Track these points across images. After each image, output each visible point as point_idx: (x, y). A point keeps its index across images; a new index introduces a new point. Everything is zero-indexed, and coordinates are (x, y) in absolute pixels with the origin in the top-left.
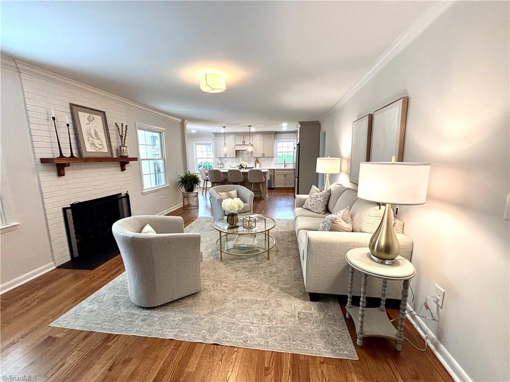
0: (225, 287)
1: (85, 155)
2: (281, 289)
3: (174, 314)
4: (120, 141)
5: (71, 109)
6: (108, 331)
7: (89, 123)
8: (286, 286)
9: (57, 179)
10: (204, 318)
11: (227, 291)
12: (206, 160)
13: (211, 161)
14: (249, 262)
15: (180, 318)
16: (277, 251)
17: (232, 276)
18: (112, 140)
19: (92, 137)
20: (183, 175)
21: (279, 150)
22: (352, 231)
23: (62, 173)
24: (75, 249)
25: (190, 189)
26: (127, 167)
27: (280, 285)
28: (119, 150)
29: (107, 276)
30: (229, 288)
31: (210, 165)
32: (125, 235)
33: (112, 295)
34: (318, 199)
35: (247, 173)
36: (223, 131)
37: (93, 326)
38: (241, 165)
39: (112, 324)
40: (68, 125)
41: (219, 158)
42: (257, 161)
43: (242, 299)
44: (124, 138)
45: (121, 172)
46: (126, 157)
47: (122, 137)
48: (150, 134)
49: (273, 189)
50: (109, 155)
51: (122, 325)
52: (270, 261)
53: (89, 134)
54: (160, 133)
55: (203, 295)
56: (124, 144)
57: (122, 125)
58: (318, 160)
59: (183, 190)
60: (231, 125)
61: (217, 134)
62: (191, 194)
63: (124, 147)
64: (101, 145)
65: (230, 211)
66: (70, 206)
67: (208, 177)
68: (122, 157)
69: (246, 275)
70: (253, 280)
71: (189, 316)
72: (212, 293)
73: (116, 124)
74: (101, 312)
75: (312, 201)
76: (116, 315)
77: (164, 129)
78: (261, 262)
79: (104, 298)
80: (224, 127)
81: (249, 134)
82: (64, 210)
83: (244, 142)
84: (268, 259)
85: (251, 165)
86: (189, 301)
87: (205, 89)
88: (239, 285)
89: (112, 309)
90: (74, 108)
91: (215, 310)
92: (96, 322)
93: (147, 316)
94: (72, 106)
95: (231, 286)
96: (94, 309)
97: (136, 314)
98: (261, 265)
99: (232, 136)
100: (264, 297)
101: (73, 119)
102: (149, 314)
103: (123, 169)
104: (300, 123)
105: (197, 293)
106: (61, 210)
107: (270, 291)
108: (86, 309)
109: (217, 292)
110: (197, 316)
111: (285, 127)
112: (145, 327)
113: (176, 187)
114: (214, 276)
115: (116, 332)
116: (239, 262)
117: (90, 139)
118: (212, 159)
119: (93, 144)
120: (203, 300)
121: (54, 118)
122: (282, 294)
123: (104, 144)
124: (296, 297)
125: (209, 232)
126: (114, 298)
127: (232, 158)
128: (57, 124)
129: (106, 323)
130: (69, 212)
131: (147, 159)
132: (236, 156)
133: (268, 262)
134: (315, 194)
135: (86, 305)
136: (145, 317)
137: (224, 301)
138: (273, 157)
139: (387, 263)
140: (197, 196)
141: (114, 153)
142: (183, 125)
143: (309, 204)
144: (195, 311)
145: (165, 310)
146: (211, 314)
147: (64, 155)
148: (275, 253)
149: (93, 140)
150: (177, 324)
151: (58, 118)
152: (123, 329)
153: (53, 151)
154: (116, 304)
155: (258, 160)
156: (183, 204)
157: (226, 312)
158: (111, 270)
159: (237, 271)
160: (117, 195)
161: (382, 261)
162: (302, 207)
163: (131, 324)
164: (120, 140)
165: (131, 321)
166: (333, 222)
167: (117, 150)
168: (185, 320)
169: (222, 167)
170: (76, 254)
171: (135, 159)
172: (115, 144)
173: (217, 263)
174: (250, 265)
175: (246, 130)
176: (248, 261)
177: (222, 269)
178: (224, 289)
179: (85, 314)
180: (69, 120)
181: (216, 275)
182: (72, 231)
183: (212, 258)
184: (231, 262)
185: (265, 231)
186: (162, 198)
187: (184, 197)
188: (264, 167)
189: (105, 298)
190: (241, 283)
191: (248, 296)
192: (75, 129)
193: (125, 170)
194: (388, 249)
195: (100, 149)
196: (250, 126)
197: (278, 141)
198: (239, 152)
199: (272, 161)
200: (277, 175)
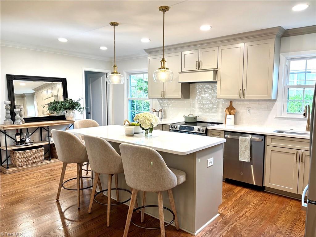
42: (230, 109)
61: (151, 52)
83: (198, 64)
85: (219, 116)
138: (272, 101)
196: (164, 9)
197: (291, 55)
198: (195, 88)
199: (271, 110)
200: (273, 154)
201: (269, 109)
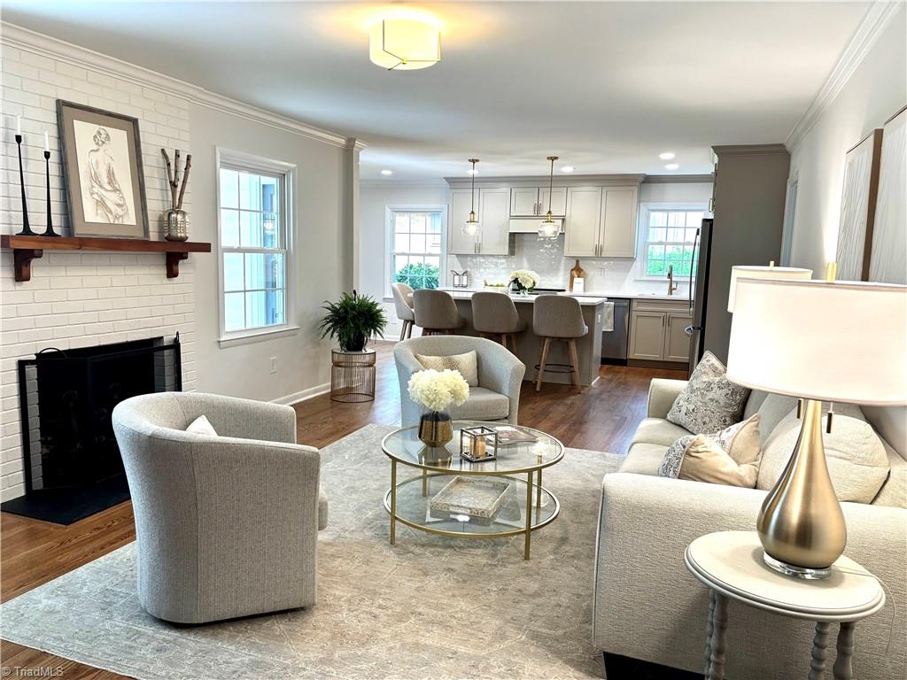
0: (380, 607)
1: (79, 231)
2: (535, 636)
3: (233, 647)
4: (170, 199)
5: (59, 114)
6: (79, 659)
7: (97, 150)
8: (550, 632)
9: (13, 288)
10: (304, 669)
11: (383, 618)
12: (420, 259)
13: (434, 262)
14: (469, 560)
15: (246, 659)
16: (564, 540)
17: (408, 586)
18: (149, 194)
19: (101, 186)
20: (336, 299)
21: (656, 235)
22: (755, 488)
23: (24, 273)
24: (37, 470)
25: (355, 343)
26: (183, 268)
27: (536, 626)
28: (166, 222)
29: (97, 544)
30: (390, 612)
31: (434, 275)
32: (136, 429)
33: (101, 585)
34: (710, 395)
35: (529, 305)
36: (471, 172)
37: (48, 642)
38: (516, 281)
39: (89, 646)
40: (47, 155)
41: (458, 255)
42: (578, 271)
43: (417, 644)
44: (179, 189)
45: (166, 280)
46: (182, 240)
47: (174, 185)
48: (255, 177)
49: (623, 363)
50: (139, 235)
51: (110, 652)
52: (530, 564)
53: (95, 179)
54: (282, 177)
55: (317, 617)
56: (179, 207)
57: (177, 156)
58: (733, 271)
59: (335, 343)
60: (494, 154)
61: (454, 182)
62: (358, 359)
63: (177, 213)
64: (119, 205)
65: (427, 404)
66: (34, 357)
67: (413, 310)
68: (171, 240)
69: (450, 589)
70: (463, 604)
71: (268, 659)
72: (343, 616)
73: (163, 151)
74: (71, 618)
75: (694, 399)
76: (101, 630)
77: (294, 165)
78: (504, 563)
79: (82, 588)
80: (474, 161)
81: (552, 182)
82: (22, 365)
83: (538, 207)
84: (527, 557)
85: (556, 281)
86: (279, 626)
87: (380, 59)
88: (421, 610)
89: (96, 615)
90: (65, 111)
91: (336, 655)
92: (55, 635)
93: (168, 642)
94: (61, 105)
95: (398, 609)
96: (58, 608)
97: (144, 634)
98: (499, 571)
99: (504, 189)
100: (476, 647)
101: (61, 138)
102: (175, 640)
103: (172, 273)
104: (716, 149)
105: (302, 609)
106: (15, 366)
107: (503, 637)
108: (40, 606)
109: (357, 616)
110: (289, 662)
111: (669, 161)
112: (159, 664)
113: (316, 333)
114: (361, 578)
115: (94, 662)
116: (440, 554)
117: (95, 190)
118: (438, 258)
119: (101, 203)
120: (315, 628)
121: (19, 139)
122: (532, 649)
123: (128, 204)
124: (570, 662)
125: (381, 469)
126: (105, 592)
127: (498, 256)
128: (26, 152)
129: (77, 642)
130: (32, 371)
131: (239, 250)
132: (512, 252)
133: (523, 564)
134: (705, 379)
135: (41, 597)
136: (165, 644)
137: (366, 640)
138: (632, 259)
139: (808, 577)
140: (371, 365)
141: (151, 229)
142: (348, 154)
143: (684, 410)
144: (285, 650)
145: (215, 636)
146: (323, 664)
147: (33, 229)
148: (550, 546)
149: (102, 191)
150: (234, 672)
151: (28, 140)
152: (111, 659)
153: (10, 217)
154: (107, 607)
155: (582, 265)
156: (333, 386)
157: (364, 667)
158: (110, 529)
159: (426, 574)
160: (150, 342)
161: (796, 570)
162: (664, 417)
163: (130, 653)
164: (170, 193)
165: (130, 647)
166: (688, 454)
167: (161, 220)
168: (255, 666)
169: (465, 283)
170: (38, 483)
171: (205, 248)
172: (156, 204)
173: (379, 547)
174: (467, 565)
175: (543, 169)
176: (465, 554)
177: (389, 564)
178: (377, 611)
179: (37, 615)
180: (50, 144)
181: (365, 577)
182: (35, 421)
183: (368, 533)
184: (418, 550)
185: (530, 472)
186: (273, 362)
187: (336, 364)
188: (595, 289)
189: (85, 590)
190: (429, 606)
191: (433, 638)
192: (63, 163)
193: (176, 275)
194: (806, 534)
195: (116, 217)
196: (553, 159)
197: (652, 206)
198: (523, 240)
199: (628, 272)
200: (639, 319)
201: (628, 270)
